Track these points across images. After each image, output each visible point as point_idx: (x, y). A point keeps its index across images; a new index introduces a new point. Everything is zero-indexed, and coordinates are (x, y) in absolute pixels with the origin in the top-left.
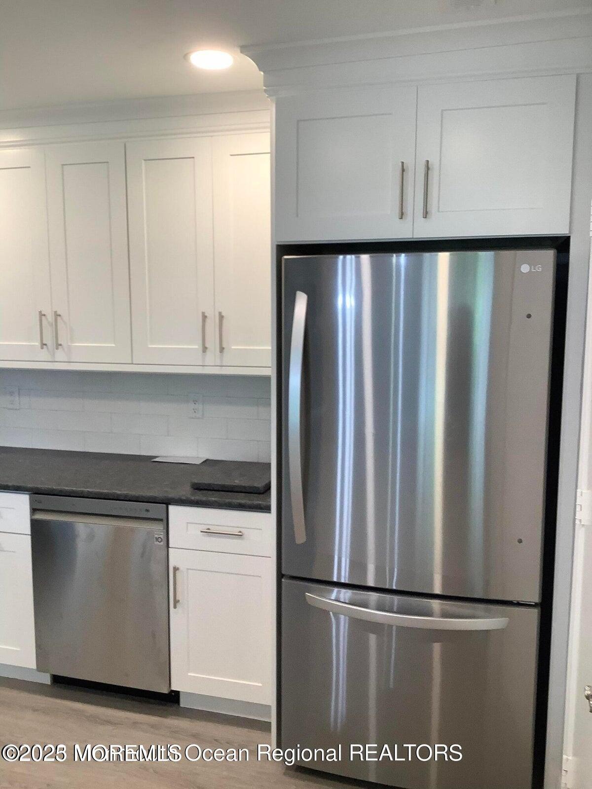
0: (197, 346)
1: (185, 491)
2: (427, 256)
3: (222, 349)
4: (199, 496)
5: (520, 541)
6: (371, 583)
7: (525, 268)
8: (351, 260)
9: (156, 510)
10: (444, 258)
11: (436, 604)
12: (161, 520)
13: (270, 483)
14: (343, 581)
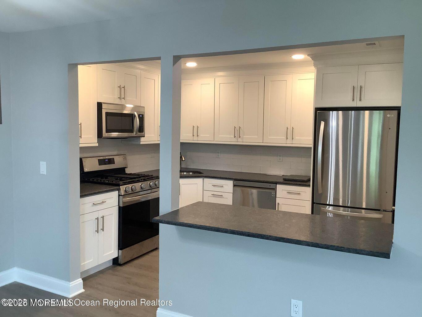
0: (285, 138)
1: (282, 181)
2: (362, 112)
3: (293, 139)
4: (286, 182)
5: (387, 192)
6: (341, 204)
7: (388, 116)
8: (335, 112)
9: (272, 186)
10: (367, 112)
11: (363, 211)
12: (274, 189)
13: (310, 178)
14: (331, 204)
